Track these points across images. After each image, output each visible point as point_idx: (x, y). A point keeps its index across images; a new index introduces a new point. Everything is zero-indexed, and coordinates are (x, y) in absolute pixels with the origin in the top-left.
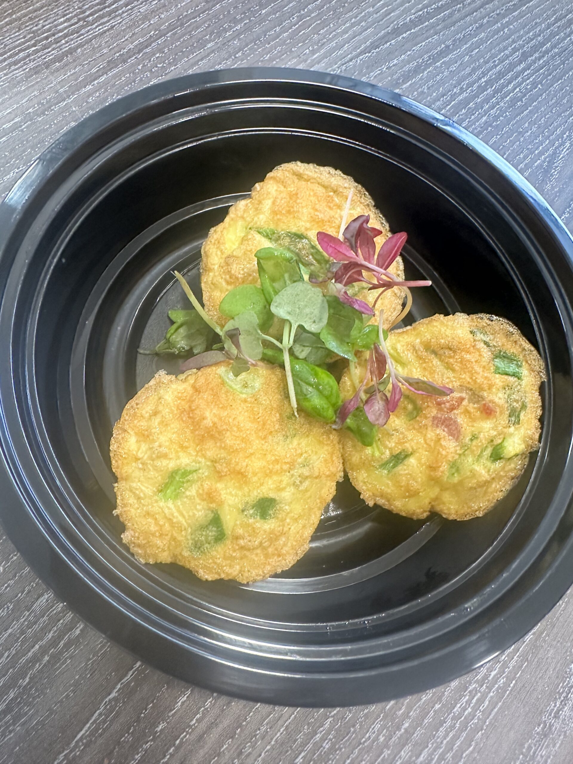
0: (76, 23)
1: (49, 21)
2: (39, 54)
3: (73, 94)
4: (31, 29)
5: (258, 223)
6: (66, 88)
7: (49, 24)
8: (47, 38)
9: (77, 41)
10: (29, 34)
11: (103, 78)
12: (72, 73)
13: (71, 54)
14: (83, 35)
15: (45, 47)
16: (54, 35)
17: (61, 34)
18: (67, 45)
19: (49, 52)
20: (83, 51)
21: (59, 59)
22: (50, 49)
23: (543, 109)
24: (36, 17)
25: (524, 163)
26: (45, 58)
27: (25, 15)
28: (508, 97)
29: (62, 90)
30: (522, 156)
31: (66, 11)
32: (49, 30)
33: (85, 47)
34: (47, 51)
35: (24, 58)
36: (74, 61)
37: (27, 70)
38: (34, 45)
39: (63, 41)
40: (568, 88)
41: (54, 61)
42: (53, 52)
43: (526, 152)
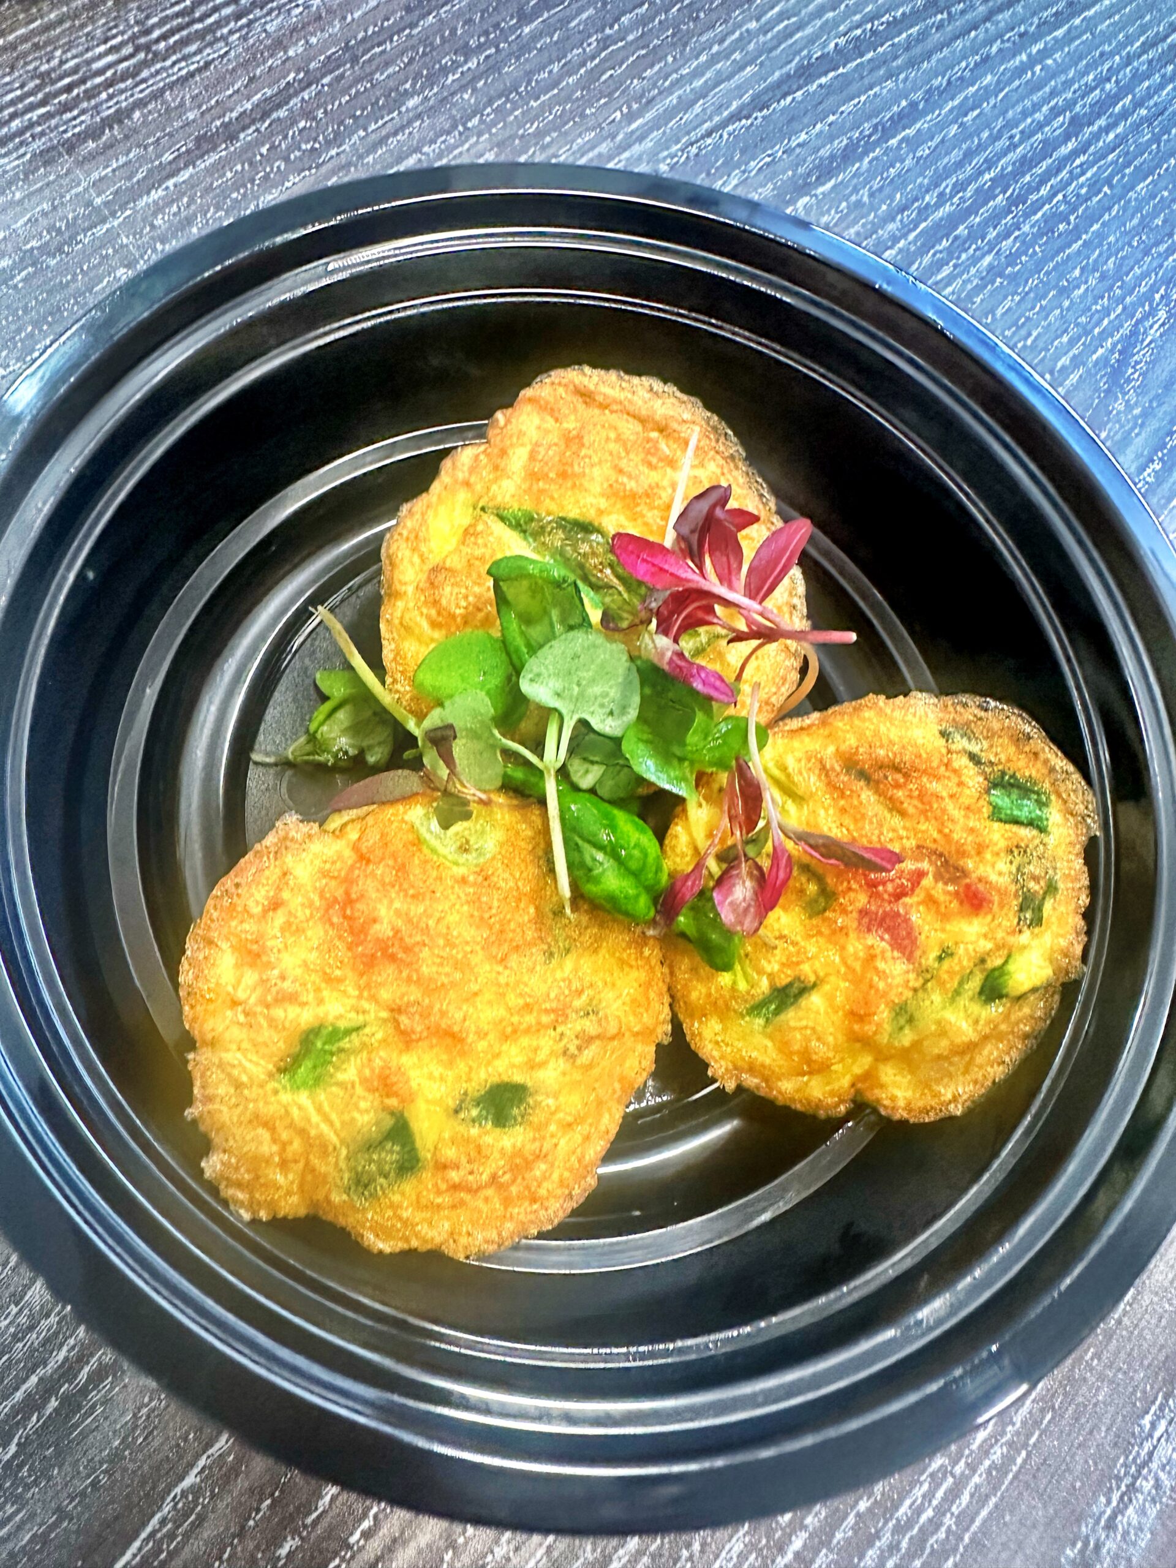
0: (132, 56)
1: (74, 51)
2: (53, 122)
3: (123, 208)
4: (36, 69)
5: (499, 499)
6: (108, 196)
7: (74, 57)
8: (69, 89)
9: (132, 95)
10: (32, 78)
11: (185, 175)
12: (121, 162)
13: (120, 122)
14: (144, 81)
15: (66, 108)
16: (83, 81)
17: (98, 80)
18: (111, 103)
19: (75, 118)
20: (144, 116)
21: (93, 133)
22: (75, 112)
23: (1112, 239)
24: (47, 43)
25: (1071, 354)
26: (65, 131)
27: (24, 39)
28: (1040, 214)
29: (98, 201)
30: (1065, 339)
31: (110, 29)
32: (75, 70)
33: (150, 107)
34: (68, 115)
35: (21, 132)
36: (127, 137)
37: (28, 156)
38: (43, 103)
39: (104, 96)
40: (1166, 194)
41: (82, 138)
42: (83, 118)
43: (1073, 331)
